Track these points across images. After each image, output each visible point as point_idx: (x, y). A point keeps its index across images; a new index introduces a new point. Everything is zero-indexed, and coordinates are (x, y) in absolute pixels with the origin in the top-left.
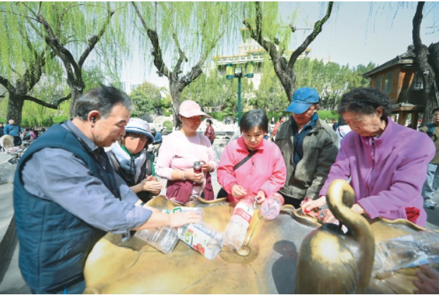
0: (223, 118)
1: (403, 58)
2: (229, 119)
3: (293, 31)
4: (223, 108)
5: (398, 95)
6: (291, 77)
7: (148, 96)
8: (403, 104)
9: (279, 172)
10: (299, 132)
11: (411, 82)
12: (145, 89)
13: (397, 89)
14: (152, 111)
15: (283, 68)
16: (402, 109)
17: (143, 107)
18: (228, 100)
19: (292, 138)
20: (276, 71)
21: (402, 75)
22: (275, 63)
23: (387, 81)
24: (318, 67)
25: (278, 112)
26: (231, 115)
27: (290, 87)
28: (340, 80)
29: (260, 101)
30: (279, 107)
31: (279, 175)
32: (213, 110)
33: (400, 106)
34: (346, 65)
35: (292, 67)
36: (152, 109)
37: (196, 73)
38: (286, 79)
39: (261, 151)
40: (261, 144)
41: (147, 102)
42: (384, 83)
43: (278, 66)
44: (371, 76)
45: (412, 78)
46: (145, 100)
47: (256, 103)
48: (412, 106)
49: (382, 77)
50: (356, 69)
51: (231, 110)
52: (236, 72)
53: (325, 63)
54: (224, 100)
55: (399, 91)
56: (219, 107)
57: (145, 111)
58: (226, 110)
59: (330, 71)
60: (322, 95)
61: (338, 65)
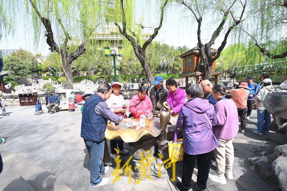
0: (96, 79)
1: (195, 50)
2: (101, 80)
3: (143, 28)
4: (95, 73)
5: (195, 67)
6: (144, 57)
7: (24, 62)
8: (197, 72)
9: (150, 106)
10: (158, 91)
11: (199, 62)
12: (20, 55)
13: (194, 65)
14: (30, 76)
15: (140, 52)
16: (197, 75)
17: (20, 72)
18: (99, 67)
19: (155, 93)
20: (135, 53)
21: (196, 58)
22: (135, 49)
23: (190, 60)
24: (157, 47)
25: (136, 75)
26: (103, 77)
27: (144, 63)
28: (170, 55)
29: (123, 67)
30: (136, 71)
31: (151, 107)
32: (88, 73)
33: (196, 73)
34: (172, 46)
35: (144, 52)
36: (30, 73)
37: (82, 51)
38: (142, 58)
39: (145, 100)
40: (145, 97)
41: (24, 68)
42: (189, 61)
43: (137, 50)
44: (183, 57)
45: (200, 59)
46: (21, 66)
47: (121, 69)
48: (201, 73)
49: (187, 58)
50: (177, 49)
51: (102, 74)
52: (112, 53)
53: (161, 44)
54: (96, 66)
55: (195, 66)
56: (92, 72)
57: (22, 76)
58: (98, 73)
59: (164, 49)
60: (161, 63)
61: (168, 46)
